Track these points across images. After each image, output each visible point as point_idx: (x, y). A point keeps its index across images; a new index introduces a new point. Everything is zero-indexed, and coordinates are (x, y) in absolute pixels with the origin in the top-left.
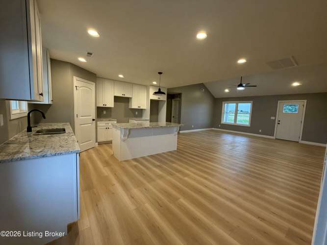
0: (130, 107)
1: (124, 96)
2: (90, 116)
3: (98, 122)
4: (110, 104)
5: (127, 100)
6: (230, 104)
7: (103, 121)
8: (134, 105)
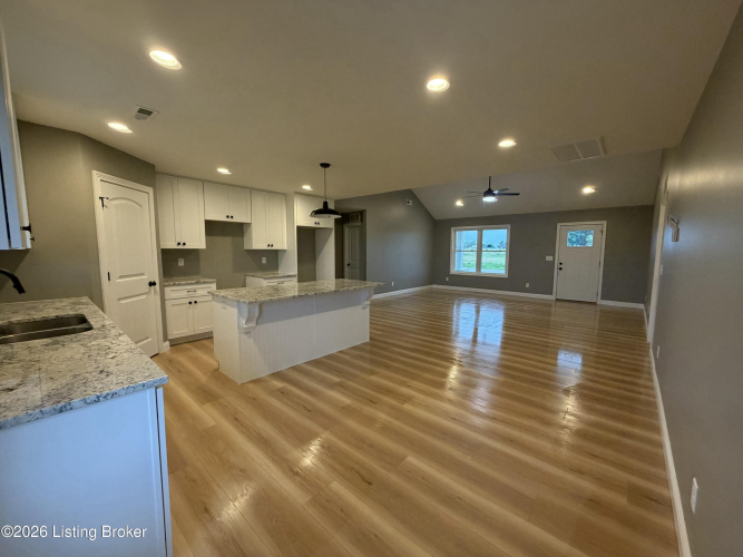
0: (246, 247)
1: (230, 220)
2: (143, 274)
3: (167, 290)
4: (196, 239)
5: (238, 230)
6: (465, 232)
7: (179, 285)
8: (258, 241)
